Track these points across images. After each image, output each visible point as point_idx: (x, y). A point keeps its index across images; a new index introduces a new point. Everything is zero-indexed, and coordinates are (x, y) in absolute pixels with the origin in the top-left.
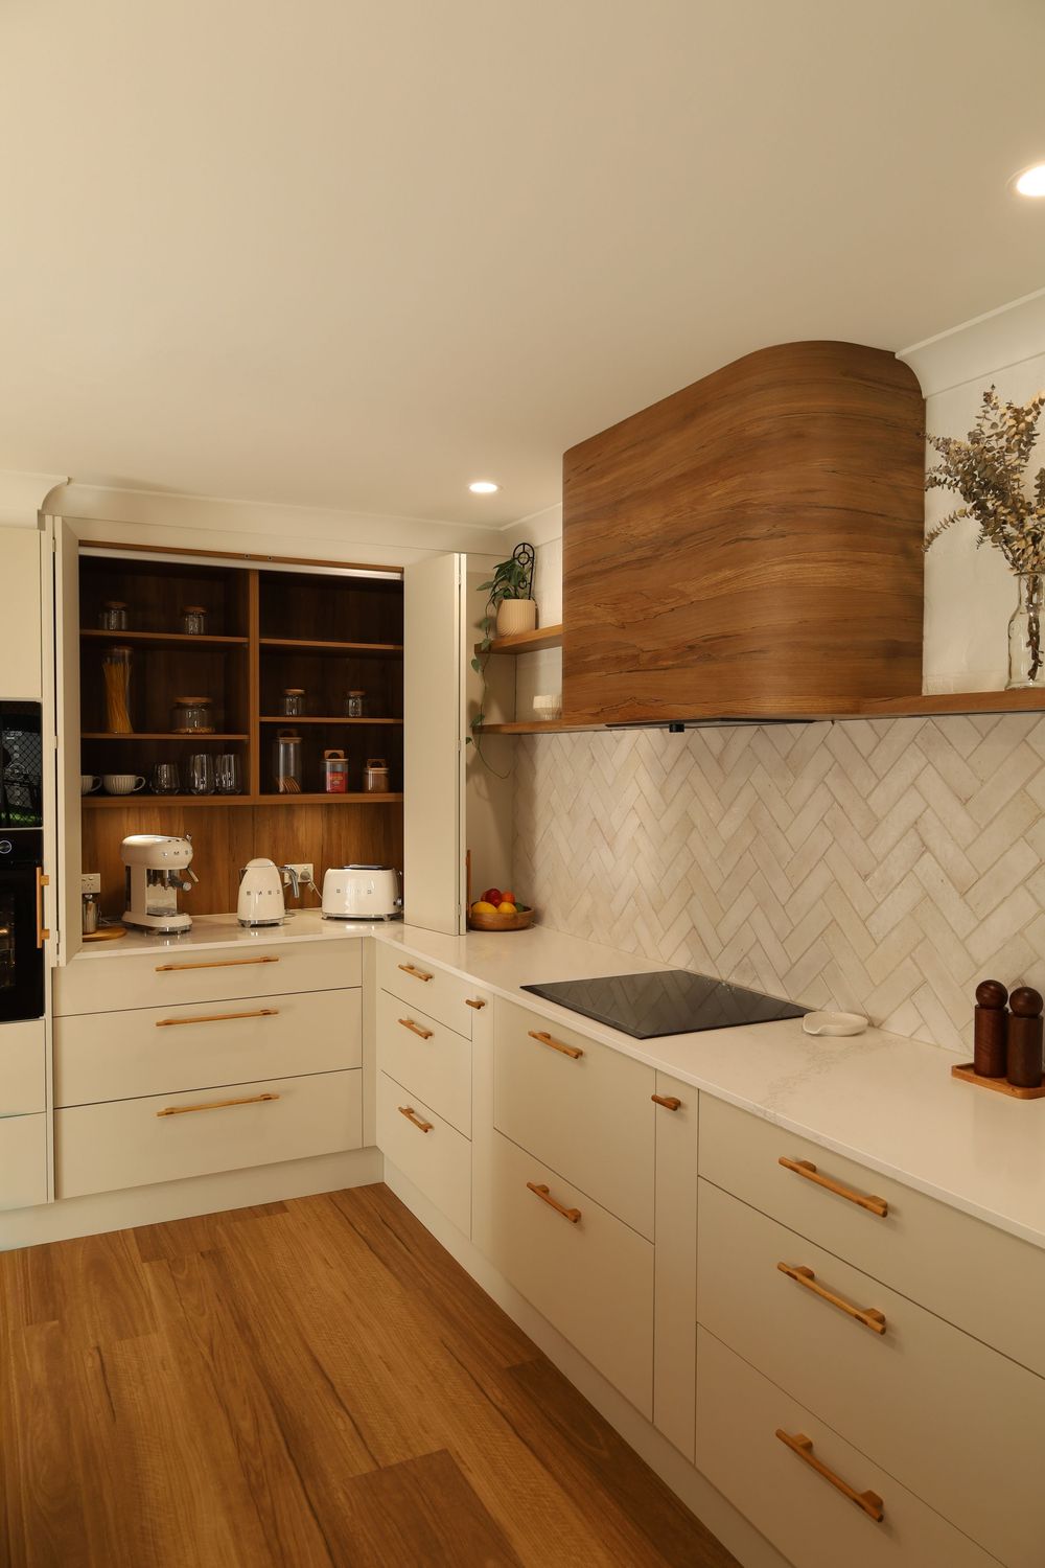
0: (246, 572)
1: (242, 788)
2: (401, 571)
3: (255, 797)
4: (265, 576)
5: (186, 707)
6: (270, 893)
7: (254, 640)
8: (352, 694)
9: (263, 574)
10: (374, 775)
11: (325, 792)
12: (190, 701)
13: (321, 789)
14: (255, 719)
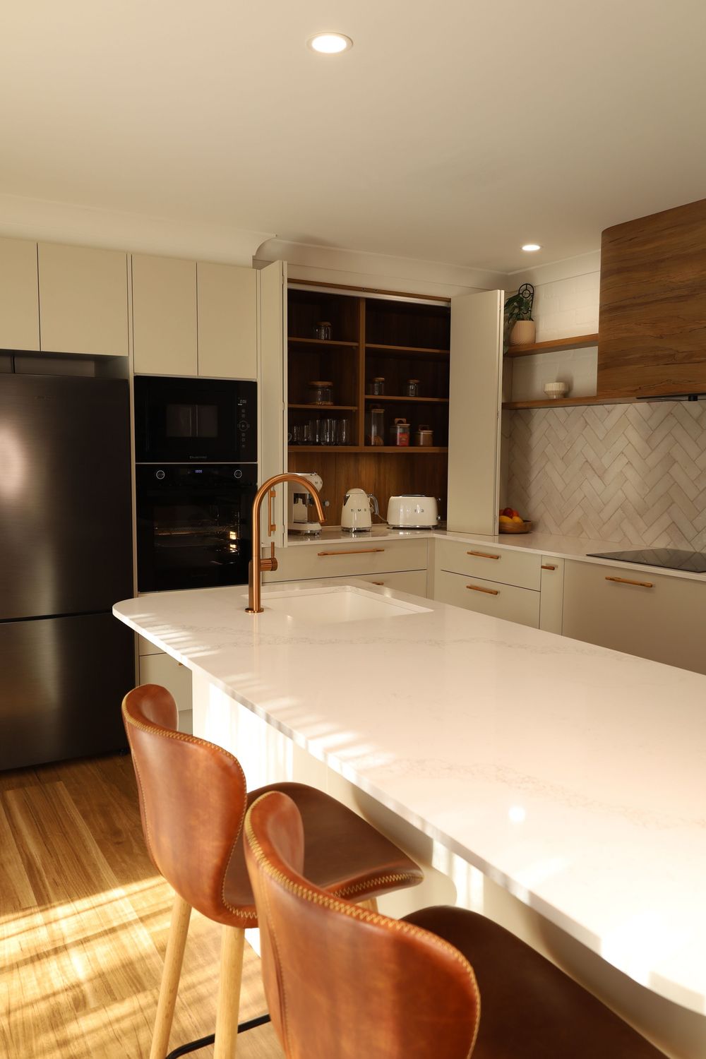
0: (358, 298)
1: (352, 441)
2: (449, 300)
3: (361, 448)
4: (369, 301)
5: (316, 388)
6: (365, 510)
7: (363, 345)
8: (412, 382)
9: (368, 300)
10: (424, 434)
11: (396, 445)
12: (320, 384)
13: (394, 444)
14: (362, 397)
